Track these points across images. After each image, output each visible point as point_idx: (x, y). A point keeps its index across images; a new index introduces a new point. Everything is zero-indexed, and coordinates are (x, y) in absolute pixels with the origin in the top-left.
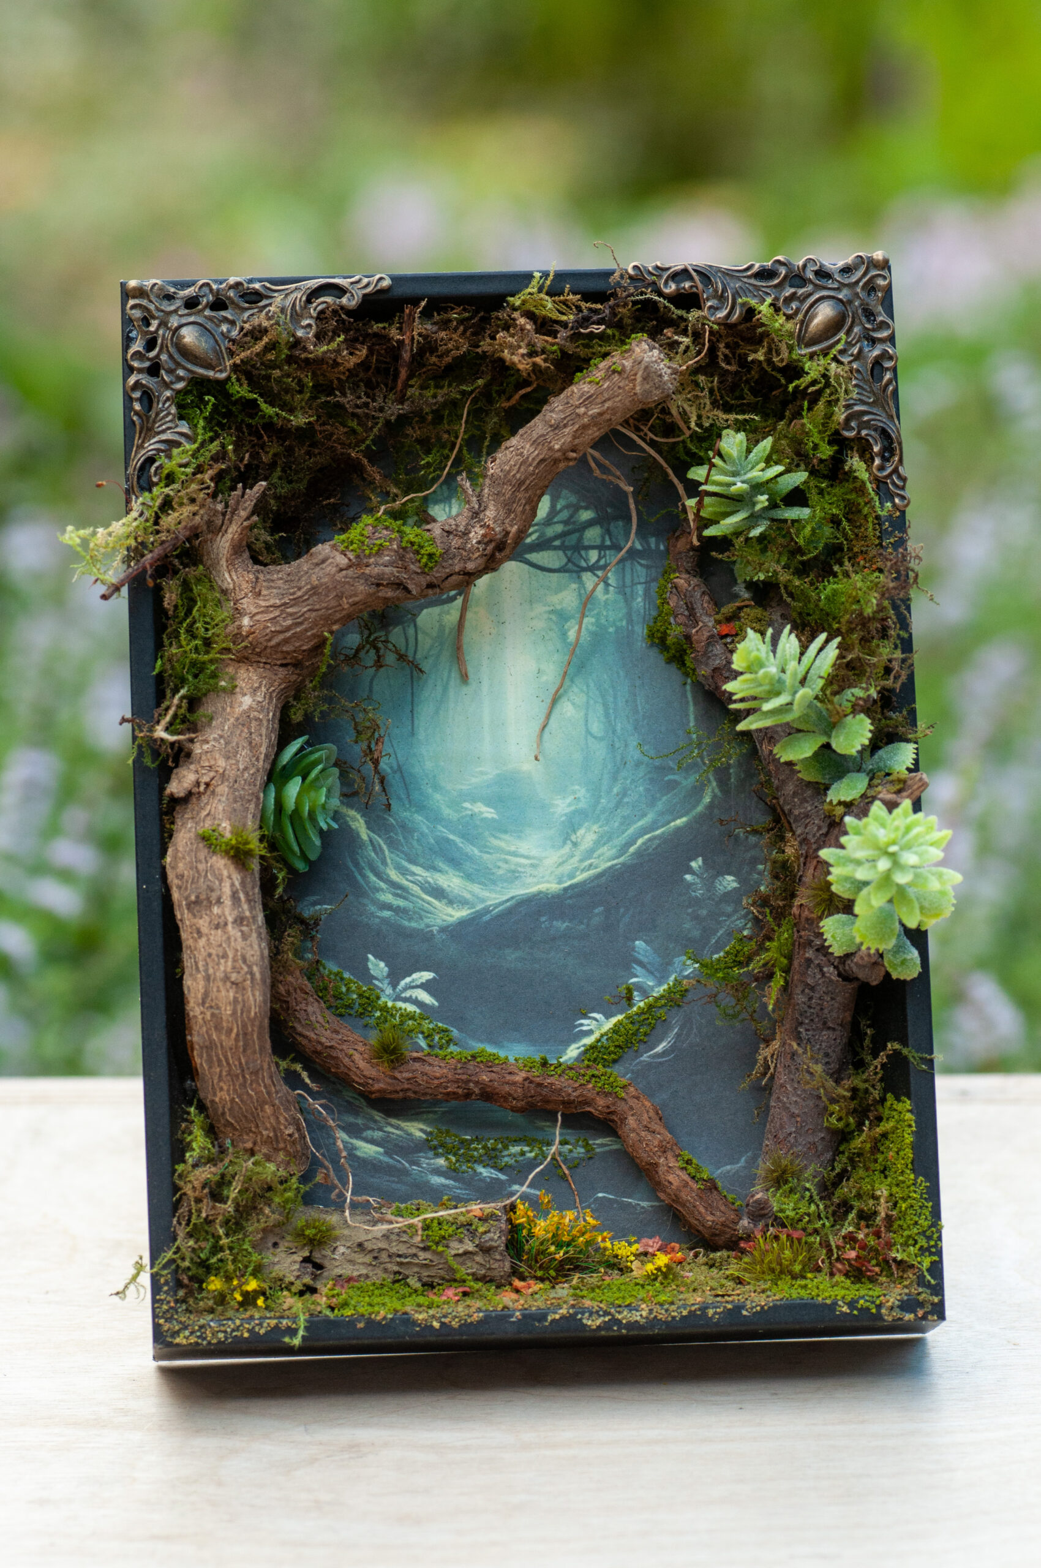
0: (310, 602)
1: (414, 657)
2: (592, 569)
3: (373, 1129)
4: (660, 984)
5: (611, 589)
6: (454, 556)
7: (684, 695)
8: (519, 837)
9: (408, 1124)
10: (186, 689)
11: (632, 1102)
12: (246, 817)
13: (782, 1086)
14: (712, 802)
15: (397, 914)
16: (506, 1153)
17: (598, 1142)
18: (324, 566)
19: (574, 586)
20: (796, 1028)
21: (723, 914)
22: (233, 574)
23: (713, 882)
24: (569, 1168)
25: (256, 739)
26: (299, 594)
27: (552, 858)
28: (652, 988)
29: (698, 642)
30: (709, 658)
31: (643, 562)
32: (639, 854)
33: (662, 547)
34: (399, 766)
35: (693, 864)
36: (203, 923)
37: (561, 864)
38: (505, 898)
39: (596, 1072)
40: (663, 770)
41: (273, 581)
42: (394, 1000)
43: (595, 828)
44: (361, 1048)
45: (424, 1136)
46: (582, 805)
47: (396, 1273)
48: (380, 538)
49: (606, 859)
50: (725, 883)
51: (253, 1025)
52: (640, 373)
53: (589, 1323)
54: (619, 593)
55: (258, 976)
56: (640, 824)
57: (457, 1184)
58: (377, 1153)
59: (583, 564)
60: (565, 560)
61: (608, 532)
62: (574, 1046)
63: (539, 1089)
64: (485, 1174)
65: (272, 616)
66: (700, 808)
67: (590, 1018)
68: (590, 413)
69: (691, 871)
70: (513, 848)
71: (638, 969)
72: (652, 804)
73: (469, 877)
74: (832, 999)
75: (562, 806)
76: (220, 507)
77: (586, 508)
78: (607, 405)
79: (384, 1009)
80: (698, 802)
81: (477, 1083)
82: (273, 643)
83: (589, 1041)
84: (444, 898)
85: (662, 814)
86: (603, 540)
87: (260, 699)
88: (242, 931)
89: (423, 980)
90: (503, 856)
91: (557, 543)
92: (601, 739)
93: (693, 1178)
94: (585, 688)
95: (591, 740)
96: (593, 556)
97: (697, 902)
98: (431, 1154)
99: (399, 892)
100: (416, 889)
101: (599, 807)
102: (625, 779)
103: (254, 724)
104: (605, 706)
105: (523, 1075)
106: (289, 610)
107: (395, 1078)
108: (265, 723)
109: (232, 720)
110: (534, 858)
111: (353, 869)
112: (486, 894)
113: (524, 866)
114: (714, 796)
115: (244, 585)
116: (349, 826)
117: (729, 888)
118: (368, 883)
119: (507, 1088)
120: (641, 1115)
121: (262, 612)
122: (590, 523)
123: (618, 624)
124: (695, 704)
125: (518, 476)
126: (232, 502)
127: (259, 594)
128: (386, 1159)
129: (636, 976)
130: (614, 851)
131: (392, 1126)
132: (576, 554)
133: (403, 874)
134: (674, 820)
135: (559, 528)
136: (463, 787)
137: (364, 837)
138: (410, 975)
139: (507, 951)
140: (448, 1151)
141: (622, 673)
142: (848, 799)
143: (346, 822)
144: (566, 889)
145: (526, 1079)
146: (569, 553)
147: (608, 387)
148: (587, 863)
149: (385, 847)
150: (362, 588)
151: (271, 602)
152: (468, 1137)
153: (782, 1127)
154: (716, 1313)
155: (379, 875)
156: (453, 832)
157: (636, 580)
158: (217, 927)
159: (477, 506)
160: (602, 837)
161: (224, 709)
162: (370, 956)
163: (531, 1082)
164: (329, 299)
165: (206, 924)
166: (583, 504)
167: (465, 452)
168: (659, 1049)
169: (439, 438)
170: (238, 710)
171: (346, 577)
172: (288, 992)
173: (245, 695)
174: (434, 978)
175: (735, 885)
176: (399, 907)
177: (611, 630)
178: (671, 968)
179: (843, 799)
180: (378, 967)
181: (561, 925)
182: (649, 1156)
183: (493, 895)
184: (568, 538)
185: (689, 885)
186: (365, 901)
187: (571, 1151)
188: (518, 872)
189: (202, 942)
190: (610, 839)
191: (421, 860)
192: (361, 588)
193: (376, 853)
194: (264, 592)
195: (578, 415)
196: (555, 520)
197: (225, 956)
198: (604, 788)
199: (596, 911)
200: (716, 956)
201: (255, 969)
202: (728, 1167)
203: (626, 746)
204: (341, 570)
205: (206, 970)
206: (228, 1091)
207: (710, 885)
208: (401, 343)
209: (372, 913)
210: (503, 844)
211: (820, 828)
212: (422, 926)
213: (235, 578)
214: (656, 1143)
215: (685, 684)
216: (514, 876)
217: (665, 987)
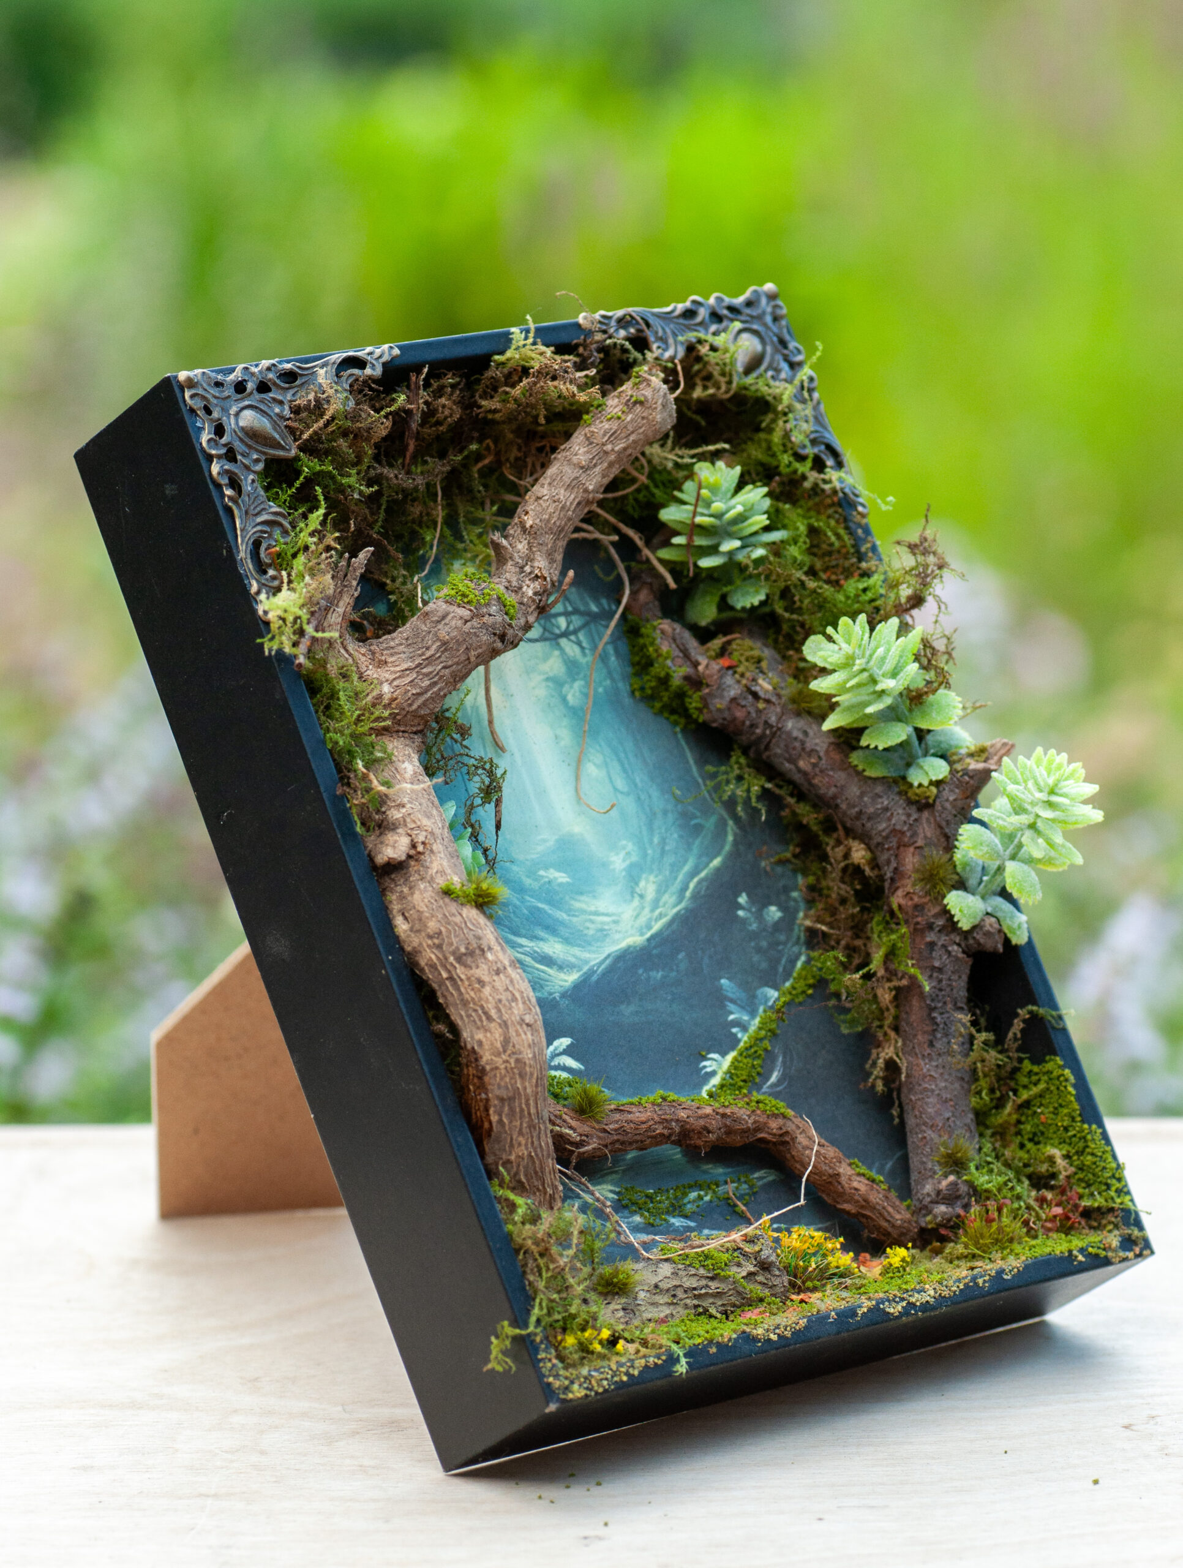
0: (443, 658)
2: (565, 634)
5: (587, 651)
7: (678, 741)
8: (594, 897)
9: (598, 1187)
14: (735, 840)
16: (686, 1201)
17: (756, 1175)
19: (557, 653)
21: (778, 943)
22: (349, 649)
23: (761, 915)
24: (745, 1205)
26: (430, 653)
27: (627, 911)
28: (749, 1022)
29: (711, 676)
30: (723, 690)
32: (695, 896)
36: (482, 972)
37: (637, 917)
40: (685, 816)
41: (392, 648)
45: (616, 1197)
46: (634, 858)
47: (696, 1307)
49: (671, 908)
52: (660, 402)
53: (892, 1310)
54: (595, 654)
59: (557, 631)
65: (410, 679)
66: (727, 847)
68: (617, 449)
69: (740, 907)
70: (593, 908)
71: (731, 1007)
72: (689, 847)
73: (567, 941)
75: (618, 862)
78: (632, 438)
80: (724, 841)
81: (677, 1121)
82: (414, 707)
83: (716, 1081)
87: (417, 765)
92: (628, 794)
93: (873, 1181)
95: (620, 796)
97: (754, 936)
100: (528, 960)
101: (649, 858)
106: (425, 670)
113: (608, 923)
114: (735, 835)
115: (363, 658)
119: (702, 1122)
120: (808, 1131)
121: (399, 677)
123: (604, 684)
124: (691, 749)
125: (558, 524)
126: (342, 573)
127: (384, 663)
129: (732, 1013)
130: (673, 900)
134: (711, 860)
136: (534, 856)
139: (623, 1007)
140: (640, 1209)
144: (649, 940)
147: (632, 420)
150: (485, 638)
151: (405, 666)
154: (985, 1281)
156: (539, 900)
158: (498, 972)
160: (660, 886)
161: (395, 776)
164: (354, 372)
165: (486, 972)
170: (407, 776)
173: (402, 762)
182: (831, 1168)
183: (593, 956)
187: (737, 1188)
189: (487, 990)
190: (667, 887)
191: (524, 932)
194: (389, 660)
195: (606, 453)
197: (514, 999)
198: (646, 840)
200: (788, 983)
203: (650, 797)
205: (501, 1017)
206: (526, 1145)
207: (759, 916)
208: (410, 413)
210: (584, 906)
211: (909, 815)
213: (352, 652)
214: (832, 1154)
215: (675, 733)
216: (603, 934)
217: (759, 1019)
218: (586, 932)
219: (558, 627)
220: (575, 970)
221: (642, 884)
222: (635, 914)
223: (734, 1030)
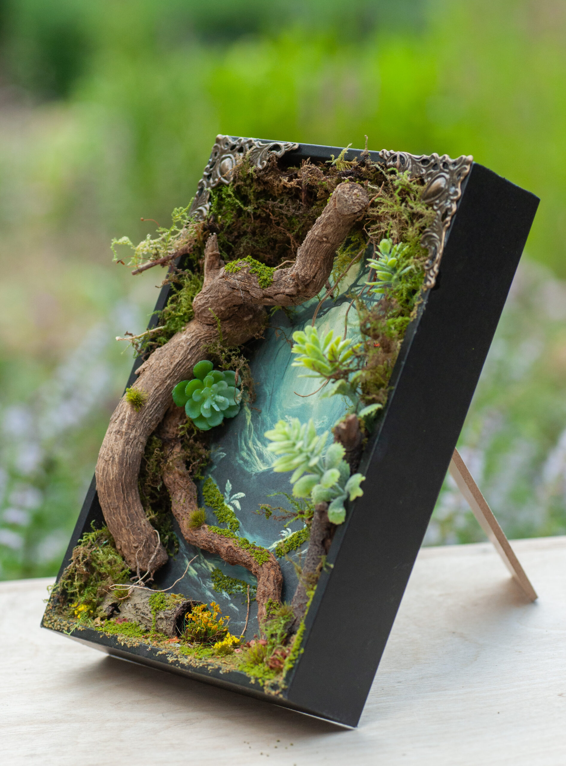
0: (210, 292)
3: (198, 563)
6: (281, 284)
9: (210, 564)
10: (164, 326)
11: (265, 570)
15: (244, 463)
16: (234, 587)
34: (273, 393)
39: (259, 552)
42: (227, 503)
45: (212, 571)
46: (324, 426)
48: (240, 266)
57: (214, 597)
58: (195, 574)
62: (276, 542)
63: (234, 554)
64: (224, 595)
67: (287, 530)
79: (223, 507)
81: (213, 543)
83: (282, 541)
84: (262, 459)
87: (189, 338)
88: (116, 437)
89: (240, 497)
98: (211, 580)
99: (249, 453)
100: (255, 452)
103: (179, 348)
107: (193, 535)
109: (172, 344)
111: (239, 438)
118: (241, 445)
119: (221, 549)
120: (266, 577)
128: (196, 578)
131: (205, 563)
133: (254, 444)
137: (248, 424)
138: (237, 493)
140: (217, 581)
143: (245, 416)
149: (253, 430)
150: (225, 288)
152: (226, 576)
155: (246, 443)
162: (228, 481)
168: (303, 552)
170: (177, 341)
174: (244, 497)
176: (246, 460)
180: (229, 486)
186: (237, 454)
193: (249, 433)
197: (106, 447)
204: (220, 278)
209: (237, 461)
212: (250, 471)
214: (262, 591)
220: (267, 465)
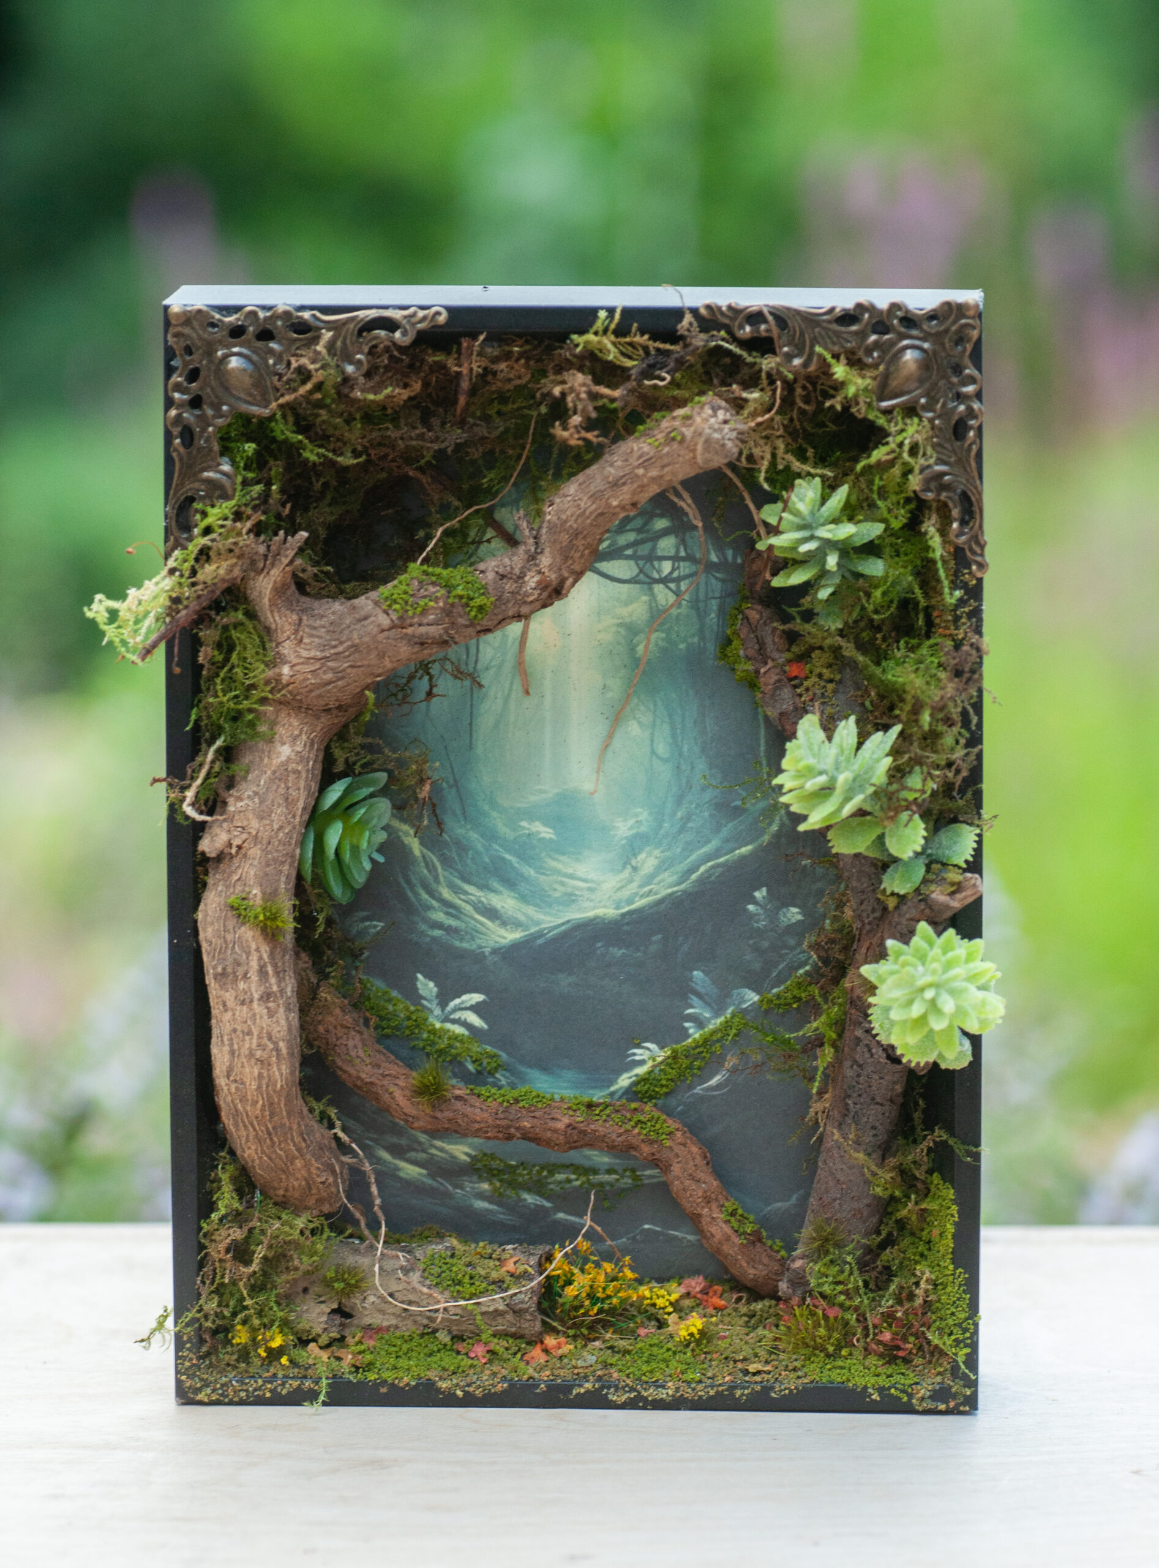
0: (351, 658)
1: (475, 668)
2: (664, 581)
3: (417, 1151)
4: (717, 1015)
6: (508, 601)
8: (578, 860)
9: (453, 1147)
10: (222, 738)
11: (679, 1150)
12: (279, 880)
13: (829, 1150)
15: (448, 934)
16: (551, 1180)
18: (365, 623)
19: (645, 598)
20: (844, 1099)
22: (276, 614)
25: (293, 793)
26: (340, 649)
27: (610, 883)
28: (709, 1020)
29: (766, 684)
30: (776, 701)
31: (718, 575)
32: (701, 881)
33: (739, 561)
34: (455, 780)
35: (757, 894)
38: (560, 921)
39: (642, 1118)
41: (315, 628)
42: (443, 1021)
43: (657, 852)
44: (401, 1083)
46: (643, 829)
47: (425, 1326)
48: (425, 597)
49: (666, 886)
50: (789, 915)
51: (279, 1096)
52: (700, 444)
53: (615, 1398)
54: (692, 608)
55: (284, 1051)
56: (704, 850)
57: (500, 1210)
58: (421, 1174)
59: (656, 575)
60: (636, 571)
61: (683, 542)
62: (625, 1075)
65: (312, 668)
66: (766, 838)
67: (643, 1048)
68: (650, 474)
69: (754, 901)
70: (570, 871)
71: (695, 1000)
72: (717, 830)
73: (523, 898)
74: (881, 1078)
75: (623, 829)
76: (262, 549)
77: (662, 516)
78: (666, 469)
79: (433, 1032)
81: (518, 1129)
82: (314, 694)
83: (641, 1070)
84: (498, 918)
85: (727, 841)
86: (678, 551)
87: (299, 749)
88: (268, 1008)
89: (473, 1002)
90: (560, 879)
91: (629, 552)
92: (665, 761)
93: (736, 1231)
94: (652, 707)
95: (655, 761)
96: (667, 567)
97: (760, 933)
98: (475, 1178)
99: (451, 910)
100: (468, 908)
101: (662, 832)
102: (690, 803)
103: (292, 777)
104: (673, 728)
105: (566, 1120)
107: (436, 1118)
108: (304, 775)
109: (269, 773)
110: (592, 881)
111: (405, 886)
112: (541, 917)
113: (581, 889)
114: (782, 825)
115: (287, 627)
116: (402, 842)
117: (793, 921)
118: (419, 900)
119: (549, 1134)
120: (687, 1163)
121: (302, 663)
122: (665, 533)
123: (690, 640)
126: (273, 548)
127: (301, 641)
128: (429, 1181)
129: (693, 1007)
130: (675, 878)
131: (437, 1148)
132: (648, 565)
133: (456, 893)
134: (739, 848)
135: (631, 537)
138: (459, 997)
139: (561, 976)
140: (493, 1176)
141: (691, 692)
142: (902, 892)
143: (399, 837)
144: (623, 915)
145: (569, 1126)
146: (641, 563)
147: (668, 453)
148: (646, 889)
149: (438, 864)
150: (405, 647)
151: (312, 654)
152: (513, 1163)
153: (827, 1192)
154: (742, 1395)
155: (431, 893)
156: (509, 851)
157: (710, 594)
159: (533, 549)
160: (663, 862)
161: (262, 760)
162: (419, 976)
163: (574, 1128)
164: (382, 333)
165: (232, 999)
166: (658, 512)
167: (532, 462)
168: (713, 1082)
169: (503, 452)
170: (276, 762)
171: (388, 638)
172: (327, 1031)
173: (283, 744)
174: (484, 1001)
175: (800, 917)
176: (450, 927)
177: (682, 646)
178: (728, 1000)
179: (896, 891)
180: (427, 987)
181: (618, 952)
182: (692, 1206)
183: (548, 918)
184: (641, 547)
185: (751, 916)
186: (416, 919)
187: (617, 1180)
188: (576, 895)
189: (228, 1016)
190: (671, 865)
192: (405, 650)
193: (429, 871)
194: (306, 640)
195: (637, 476)
196: (628, 527)
198: (668, 811)
199: (655, 938)
200: (775, 991)
201: (282, 1044)
202: (779, 1204)
203: (693, 768)
204: (383, 631)
205: (231, 1045)
207: (773, 916)
208: (459, 374)
209: (422, 932)
210: (560, 866)
211: (874, 910)
212: (474, 947)
213: (277, 618)
214: (700, 1194)
216: (570, 899)
217: (722, 1019)
218: (551, 893)
219: (658, 572)
220: (520, 929)
221: (642, 856)
222: (619, 885)
223: (687, 1025)
